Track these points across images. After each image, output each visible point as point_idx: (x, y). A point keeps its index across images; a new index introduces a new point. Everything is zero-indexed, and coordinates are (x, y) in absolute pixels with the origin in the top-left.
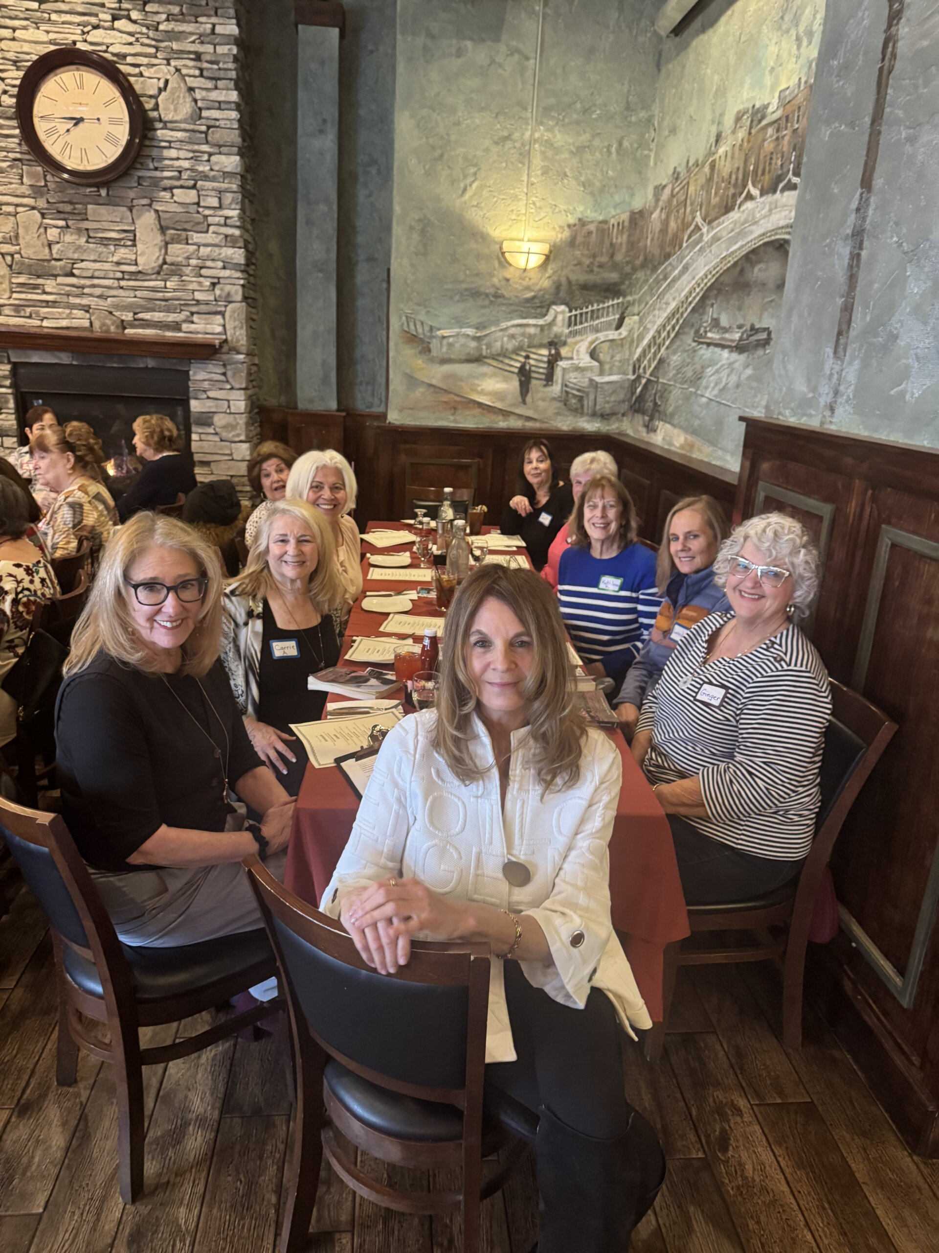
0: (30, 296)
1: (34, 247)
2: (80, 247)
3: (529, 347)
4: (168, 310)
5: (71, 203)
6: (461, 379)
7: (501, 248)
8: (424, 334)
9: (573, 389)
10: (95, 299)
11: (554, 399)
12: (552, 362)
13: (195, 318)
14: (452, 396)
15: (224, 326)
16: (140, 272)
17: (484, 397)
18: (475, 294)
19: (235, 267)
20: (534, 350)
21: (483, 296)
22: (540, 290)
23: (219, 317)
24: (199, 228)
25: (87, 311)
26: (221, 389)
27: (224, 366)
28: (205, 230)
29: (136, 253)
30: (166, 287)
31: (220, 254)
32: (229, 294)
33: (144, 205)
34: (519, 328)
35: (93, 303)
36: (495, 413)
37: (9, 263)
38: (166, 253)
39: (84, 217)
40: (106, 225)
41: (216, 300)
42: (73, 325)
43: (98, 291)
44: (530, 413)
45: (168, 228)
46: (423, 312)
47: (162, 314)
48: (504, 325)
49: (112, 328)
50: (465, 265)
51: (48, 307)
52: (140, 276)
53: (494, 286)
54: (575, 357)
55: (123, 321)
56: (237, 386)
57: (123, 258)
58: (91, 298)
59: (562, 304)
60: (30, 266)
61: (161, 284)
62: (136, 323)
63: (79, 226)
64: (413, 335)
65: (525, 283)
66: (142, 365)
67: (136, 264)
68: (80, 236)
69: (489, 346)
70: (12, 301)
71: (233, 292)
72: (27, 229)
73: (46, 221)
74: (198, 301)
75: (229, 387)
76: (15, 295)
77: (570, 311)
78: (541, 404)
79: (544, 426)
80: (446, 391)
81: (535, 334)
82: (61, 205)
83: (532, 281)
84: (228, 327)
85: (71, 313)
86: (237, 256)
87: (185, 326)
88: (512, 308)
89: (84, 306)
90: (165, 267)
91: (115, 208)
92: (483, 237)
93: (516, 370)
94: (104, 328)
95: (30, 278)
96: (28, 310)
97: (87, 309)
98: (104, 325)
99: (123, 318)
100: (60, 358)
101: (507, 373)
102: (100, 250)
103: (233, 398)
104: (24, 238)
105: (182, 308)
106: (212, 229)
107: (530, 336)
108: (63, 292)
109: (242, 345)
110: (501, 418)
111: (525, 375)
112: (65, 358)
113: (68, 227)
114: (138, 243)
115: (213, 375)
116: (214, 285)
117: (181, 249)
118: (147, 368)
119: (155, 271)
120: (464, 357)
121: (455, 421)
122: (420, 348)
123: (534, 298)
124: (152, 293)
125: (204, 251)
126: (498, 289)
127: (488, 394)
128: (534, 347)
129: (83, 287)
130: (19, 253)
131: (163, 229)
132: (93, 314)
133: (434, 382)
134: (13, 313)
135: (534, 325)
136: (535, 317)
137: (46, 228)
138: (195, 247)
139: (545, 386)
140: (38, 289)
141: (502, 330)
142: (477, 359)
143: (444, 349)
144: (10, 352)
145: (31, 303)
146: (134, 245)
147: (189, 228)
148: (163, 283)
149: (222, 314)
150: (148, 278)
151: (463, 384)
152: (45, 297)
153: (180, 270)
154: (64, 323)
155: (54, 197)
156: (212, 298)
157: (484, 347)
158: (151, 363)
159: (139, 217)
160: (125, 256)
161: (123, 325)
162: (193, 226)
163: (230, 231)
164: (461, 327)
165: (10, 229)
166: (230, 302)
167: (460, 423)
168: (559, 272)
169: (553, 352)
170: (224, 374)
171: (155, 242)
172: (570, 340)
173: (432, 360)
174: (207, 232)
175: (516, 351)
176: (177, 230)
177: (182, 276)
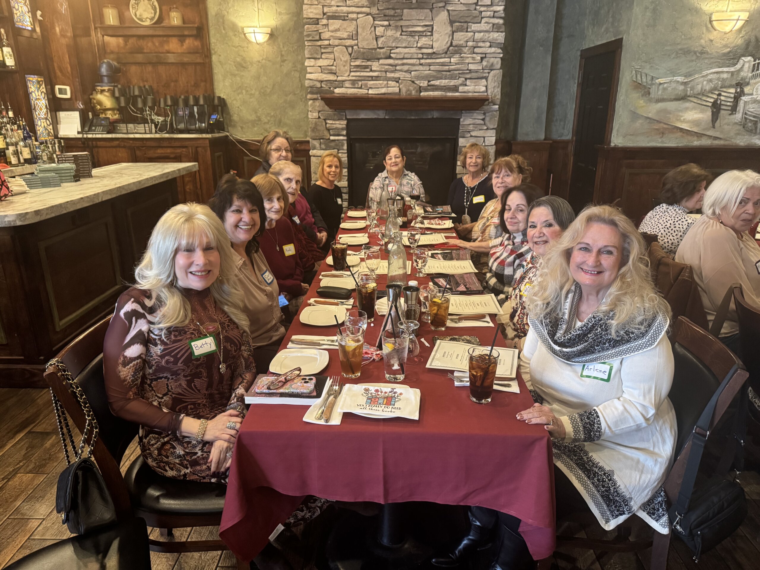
0: (362, 74)
1: (367, 40)
2: (397, 38)
3: (721, 88)
4: (452, 78)
5: (393, 9)
6: (669, 112)
7: (710, 18)
8: (647, 82)
9: (750, 116)
10: (404, 73)
11: (736, 123)
12: (737, 98)
13: (468, 82)
14: (662, 125)
15: (486, 87)
16: (434, 53)
17: (685, 124)
18: (687, 52)
19: (498, 45)
20: (725, 90)
21: (693, 53)
22: (735, 47)
23: (484, 80)
24: (475, 20)
25: (397, 82)
26: (480, 130)
27: (484, 114)
28: (479, 21)
29: (432, 40)
30: (450, 62)
31: (489, 37)
32: (492, 65)
33: (440, 7)
34: (715, 74)
35: (402, 76)
36: (692, 135)
37: (350, 52)
38: (453, 38)
39: (400, 18)
40: (415, 23)
41: (483, 69)
42: (389, 92)
43: (406, 68)
44: (717, 134)
45: (455, 22)
46: (648, 67)
47: (447, 81)
48: (705, 73)
49: (413, 92)
50: (682, 32)
51: (372, 80)
52: (434, 56)
53: (701, 46)
54: (754, 93)
55: (420, 87)
56: (492, 127)
57: (424, 44)
58: (401, 73)
59: (749, 56)
60: (364, 53)
61: (447, 60)
62: (429, 88)
63: (397, 24)
64: (639, 83)
65: (724, 43)
66: (430, 117)
67: (432, 48)
68: (396, 31)
69: (692, 88)
70: (350, 78)
71: (495, 62)
72: (363, 28)
73: (376, 22)
74: (470, 70)
75: (485, 128)
76: (352, 74)
77: (755, 61)
78: (726, 127)
79: (726, 143)
80: (659, 122)
81: (727, 78)
82: (387, 11)
83: (730, 40)
84: (489, 87)
85: (387, 83)
86: (500, 38)
87: (461, 89)
88: (712, 60)
89: (396, 78)
90: (451, 48)
91: (421, 10)
92: (697, 11)
93: (710, 104)
94: (408, 92)
95: (363, 62)
96: (360, 83)
97: (397, 80)
98: (408, 90)
99: (421, 85)
100: (379, 115)
101: (703, 107)
102: (409, 39)
103: (488, 135)
104: (361, 35)
105: (460, 76)
106: (484, 21)
107: (724, 80)
108: (383, 70)
109: (497, 99)
110: (695, 138)
111: (716, 107)
112: (381, 114)
113: (390, 25)
114: (434, 33)
115: (477, 120)
116: (482, 59)
117: (462, 35)
118: (433, 118)
119: (444, 51)
120: (673, 97)
121: (662, 142)
122: (643, 92)
123: (730, 52)
124: (441, 67)
125: (478, 36)
126: (704, 48)
127: (688, 122)
128: (725, 87)
129: (396, 66)
130: (357, 45)
131: (452, 22)
132: (402, 83)
133: (650, 115)
134: (351, 86)
135: (727, 72)
136: (729, 66)
137: (375, 27)
138: (472, 34)
139: (730, 114)
140: (367, 68)
141: (703, 76)
142: (683, 98)
143: (660, 93)
144: (347, 112)
145: (363, 78)
146: (432, 35)
147: (469, 21)
148: (449, 59)
149: (486, 78)
150: (439, 56)
151: (671, 116)
152: (371, 74)
153: (461, 49)
154: (383, 91)
155: (382, 6)
156: (481, 68)
157: (689, 89)
158: (436, 115)
159: (437, 15)
160: (425, 43)
161: (420, 89)
162: (472, 19)
163: (496, 21)
164: (674, 76)
165: (353, 29)
166: (492, 70)
167: (666, 143)
168: (750, 33)
169: (739, 90)
170: (483, 120)
171: (446, 32)
172: (752, 81)
173: (650, 101)
174: (480, 23)
175: (711, 91)
176: (461, 22)
177: (461, 54)
